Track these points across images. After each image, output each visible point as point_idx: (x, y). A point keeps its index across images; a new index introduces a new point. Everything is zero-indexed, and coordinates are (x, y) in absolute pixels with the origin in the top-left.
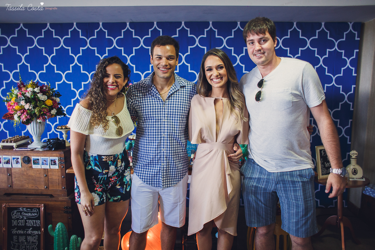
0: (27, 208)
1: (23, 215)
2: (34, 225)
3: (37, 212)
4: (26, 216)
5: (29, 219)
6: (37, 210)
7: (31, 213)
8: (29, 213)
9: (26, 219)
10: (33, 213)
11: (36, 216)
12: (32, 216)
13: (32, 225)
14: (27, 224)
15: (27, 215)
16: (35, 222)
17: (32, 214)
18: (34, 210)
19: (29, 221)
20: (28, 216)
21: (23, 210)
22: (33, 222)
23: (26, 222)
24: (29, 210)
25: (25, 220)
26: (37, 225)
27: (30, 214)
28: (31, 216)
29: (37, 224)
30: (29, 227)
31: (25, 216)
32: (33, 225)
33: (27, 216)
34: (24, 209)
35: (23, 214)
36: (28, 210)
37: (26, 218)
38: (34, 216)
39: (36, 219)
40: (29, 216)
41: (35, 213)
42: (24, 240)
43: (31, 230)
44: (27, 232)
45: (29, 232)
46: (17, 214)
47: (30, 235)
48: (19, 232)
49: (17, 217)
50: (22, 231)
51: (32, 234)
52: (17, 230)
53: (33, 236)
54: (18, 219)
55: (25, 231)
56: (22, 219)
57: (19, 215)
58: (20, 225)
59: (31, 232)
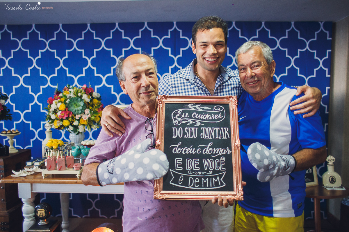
0: (203, 104)
1: (195, 118)
2: (217, 137)
3: (223, 112)
4: (200, 119)
5: (207, 125)
6: (221, 109)
7: (210, 114)
8: (206, 113)
10: (215, 113)
11: (219, 119)
12: (212, 120)
13: (212, 136)
14: (202, 136)
15: (202, 117)
16: (219, 131)
17: (212, 116)
18: (216, 108)
19: (205, 130)
20: (205, 120)
21: (195, 108)
22: (215, 131)
23: (200, 131)
24: (205, 108)
25: (199, 127)
26: (222, 137)
27: (207, 116)
28: (209, 120)
29: (222, 134)
30: (207, 142)
31: (198, 119)
32: (215, 136)
33: (202, 120)
34: (197, 106)
35: (194, 116)
36: (203, 109)
37: (199, 124)
38: (215, 120)
39: (220, 125)
40: (207, 120)
41: (218, 113)
42: (197, 166)
43: (210, 147)
44: (202, 150)
45: (207, 151)
46: (183, 116)
47: (208, 156)
48: (185, 151)
49: (182, 120)
50: (193, 148)
51: (212, 154)
52: (181, 146)
53: (214, 159)
54: (184, 126)
55: (199, 149)
56: (192, 125)
57: (186, 117)
58: (189, 136)
59: (210, 151)
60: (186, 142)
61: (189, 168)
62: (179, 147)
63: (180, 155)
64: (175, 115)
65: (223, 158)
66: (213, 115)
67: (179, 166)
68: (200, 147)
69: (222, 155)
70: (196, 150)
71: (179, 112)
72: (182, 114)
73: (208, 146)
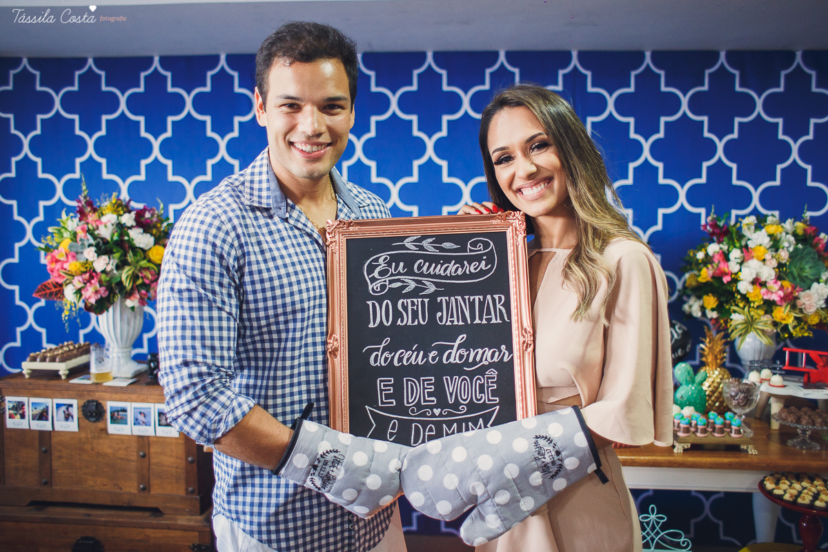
0: (440, 239)
1: (422, 275)
2: (477, 321)
3: (490, 254)
4: (435, 276)
5: (451, 290)
6: (486, 245)
7: (459, 260)
8: (448, 260)
9: (436, 294)
10: (471, 260)
11: (482, 273)
12: (464, 276)
13: (464, 319)
14: (441, 319)
15: (439, 270)
16: (481, 304)
17: (463, 266)
18: (474, 244)
19: (448, 304)
20: (446, 277)
21: (422, 248)
22: (472, 304)
23: (435, 307)
24: (447, 245)
25: (433, 297)
26: (489, 320)
27: (452, 267)
28: (457, 277)
29: (489, 313)
30: (452, 332)
31: (429, 276)
32: (473, 318)
33: (439, 277)
34: (425, 243)
35: (420, 267)
36: (441, 249)
37: (432, 288)
38: (472, 276)
40: (451, 278)
41: (478, 258)
42: (430, 394)
43: (460, 347)
44: (441, 355)
45: (454, 356)
46: (392, 270)
47: (455, 370)
48: (400, 360)
49: (391, 282)
50: (418, 350)
51: (467, 364)
52: (391, 348)
53: (472, 375)
54: (395, 295)
55: (433, 354)
56: (415, 293)
57: (399, 274)
58: (407, 320)
59: (461, 357)
60: (401, 338)
61: (410, 401)
62: (385, 350)
63: (389, 370)
64: (371, 269)
65: (493, 373)
66: (465, 262)
67: (388, 396)
68: (436, 348)
69: (491, 365)
70: (425, 356)
71: (381, 260)
72: (389, 264)
73: (456, 345)
